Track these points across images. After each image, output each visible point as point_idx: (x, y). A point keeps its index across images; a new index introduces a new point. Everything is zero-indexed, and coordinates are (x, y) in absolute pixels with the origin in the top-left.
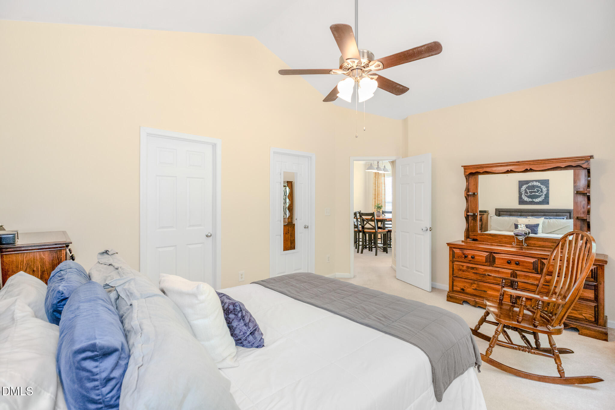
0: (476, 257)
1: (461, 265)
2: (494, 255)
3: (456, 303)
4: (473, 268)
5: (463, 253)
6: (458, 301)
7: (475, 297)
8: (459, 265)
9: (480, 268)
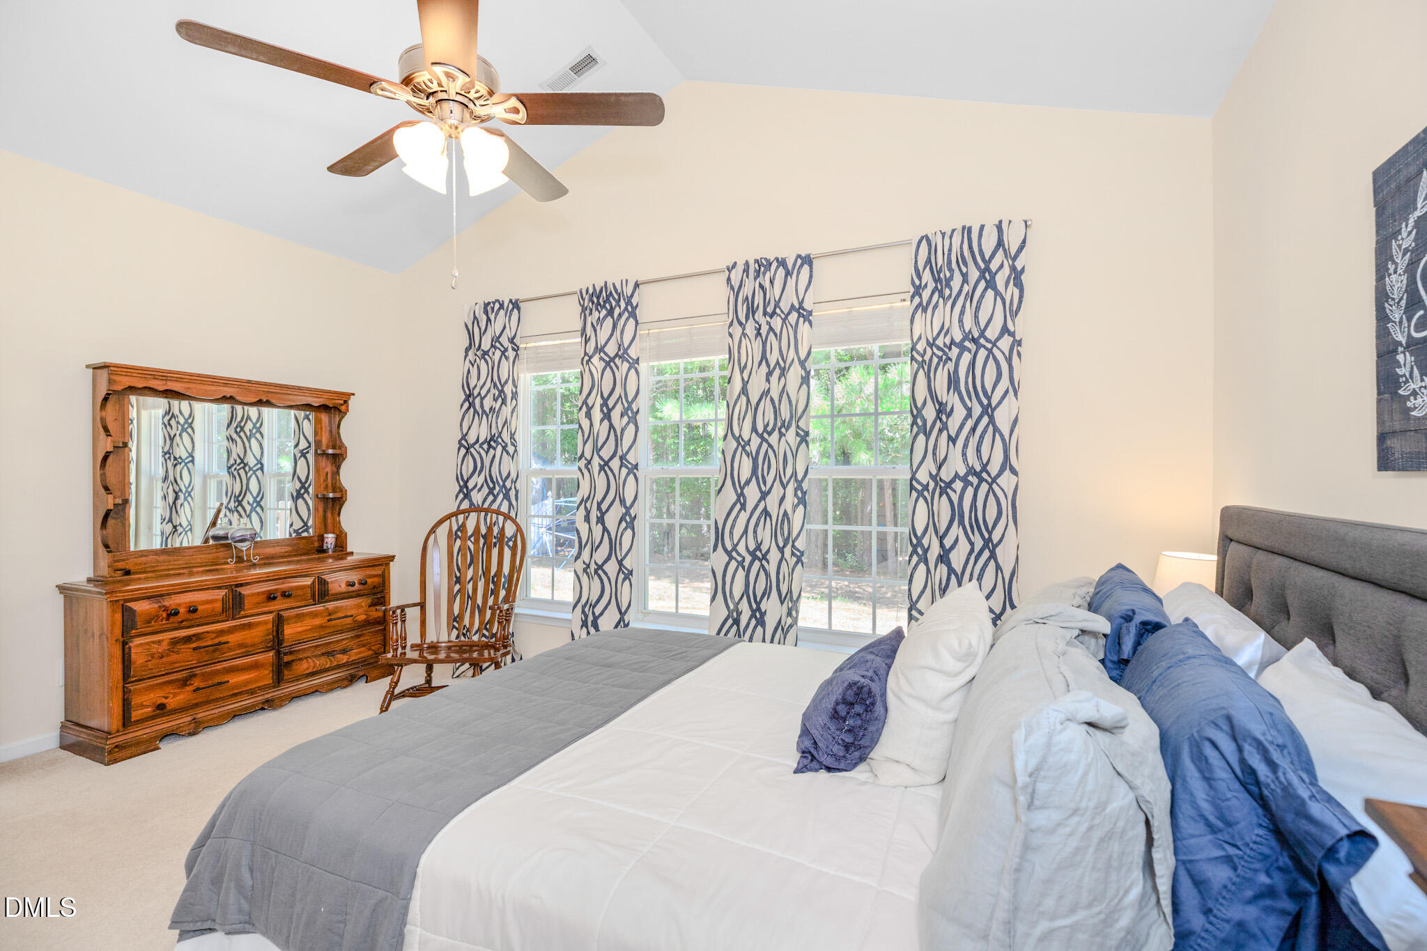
0: (200, 608)
1: (153, 642)
2: (238, 589)
3: (138, 755)
4: (188, 639)
5: (164, 606)
6: (143, 748)
7: (191, 712)
8: (148, 643)
9: (208, 632)
